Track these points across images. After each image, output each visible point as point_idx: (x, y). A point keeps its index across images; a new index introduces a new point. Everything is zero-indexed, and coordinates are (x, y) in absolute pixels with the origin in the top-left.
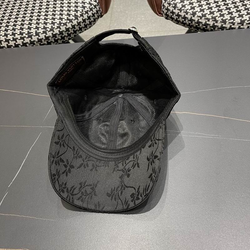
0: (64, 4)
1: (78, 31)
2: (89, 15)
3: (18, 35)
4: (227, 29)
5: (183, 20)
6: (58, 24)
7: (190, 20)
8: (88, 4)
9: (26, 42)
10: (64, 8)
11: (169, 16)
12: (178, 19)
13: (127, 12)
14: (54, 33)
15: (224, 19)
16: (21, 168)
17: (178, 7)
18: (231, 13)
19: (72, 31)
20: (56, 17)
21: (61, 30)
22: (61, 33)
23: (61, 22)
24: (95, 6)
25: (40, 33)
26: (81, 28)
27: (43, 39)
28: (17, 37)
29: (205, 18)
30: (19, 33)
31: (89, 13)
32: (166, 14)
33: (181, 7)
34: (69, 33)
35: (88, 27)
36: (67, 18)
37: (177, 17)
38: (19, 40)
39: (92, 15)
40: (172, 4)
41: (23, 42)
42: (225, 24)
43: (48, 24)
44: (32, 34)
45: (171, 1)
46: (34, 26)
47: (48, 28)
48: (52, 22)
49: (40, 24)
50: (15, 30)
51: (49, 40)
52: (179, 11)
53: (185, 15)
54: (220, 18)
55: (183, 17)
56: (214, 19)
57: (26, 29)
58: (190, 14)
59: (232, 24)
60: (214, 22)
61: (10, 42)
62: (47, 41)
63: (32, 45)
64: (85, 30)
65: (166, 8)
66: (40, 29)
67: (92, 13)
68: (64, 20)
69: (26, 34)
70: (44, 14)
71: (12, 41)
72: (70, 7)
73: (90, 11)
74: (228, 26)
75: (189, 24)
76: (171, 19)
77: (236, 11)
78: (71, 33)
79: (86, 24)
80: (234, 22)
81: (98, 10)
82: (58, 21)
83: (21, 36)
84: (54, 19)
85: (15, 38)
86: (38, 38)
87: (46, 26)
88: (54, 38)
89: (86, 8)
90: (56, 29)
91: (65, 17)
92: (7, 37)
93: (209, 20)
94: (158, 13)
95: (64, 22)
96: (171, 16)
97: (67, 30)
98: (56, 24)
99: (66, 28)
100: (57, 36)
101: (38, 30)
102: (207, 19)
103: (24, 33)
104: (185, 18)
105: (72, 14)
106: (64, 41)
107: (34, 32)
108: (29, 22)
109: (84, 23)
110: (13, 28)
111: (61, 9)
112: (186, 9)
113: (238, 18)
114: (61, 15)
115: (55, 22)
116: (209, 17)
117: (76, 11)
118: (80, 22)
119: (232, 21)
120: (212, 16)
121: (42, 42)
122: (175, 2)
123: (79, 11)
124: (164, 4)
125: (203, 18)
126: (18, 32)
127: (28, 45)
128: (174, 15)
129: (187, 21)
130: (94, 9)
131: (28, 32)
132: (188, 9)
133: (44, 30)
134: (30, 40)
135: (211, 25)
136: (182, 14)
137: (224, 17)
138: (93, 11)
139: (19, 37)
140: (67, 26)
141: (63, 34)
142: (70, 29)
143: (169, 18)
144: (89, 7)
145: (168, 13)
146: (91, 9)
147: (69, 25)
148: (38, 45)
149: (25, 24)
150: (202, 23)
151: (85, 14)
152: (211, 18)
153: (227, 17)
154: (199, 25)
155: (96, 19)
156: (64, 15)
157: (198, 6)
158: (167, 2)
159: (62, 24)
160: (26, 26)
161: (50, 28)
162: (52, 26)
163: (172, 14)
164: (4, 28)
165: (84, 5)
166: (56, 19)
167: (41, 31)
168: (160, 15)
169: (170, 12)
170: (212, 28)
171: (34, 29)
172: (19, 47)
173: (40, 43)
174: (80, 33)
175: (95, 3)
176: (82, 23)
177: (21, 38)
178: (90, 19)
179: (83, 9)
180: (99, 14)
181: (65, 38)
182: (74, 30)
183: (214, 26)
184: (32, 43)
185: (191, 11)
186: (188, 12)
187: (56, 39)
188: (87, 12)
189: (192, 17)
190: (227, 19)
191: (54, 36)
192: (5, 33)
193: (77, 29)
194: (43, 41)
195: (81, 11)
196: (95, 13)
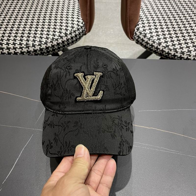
0: (57, 23)
1: (67, 45)
2: (76, 34)
3: (18, 45)
4: (184, 59)
5: (151, 47)
6: (51, 39)
7: (156, 48)
8: (76, 25)
9: (24, 51)
10: (57, 27)
11: (139, 42)
12: (146, 46)
13: (100, 25)
14: (47, 46)
15: (183, 51)
16: (14, 166)
17: (147, 37)
18: (189, 47)
19: (62, 46)
20: (50, 33)
21: (53, 44)
22: (53, 46)
23: (54, 38)
24: (81, 27)
25: (36, 45)
26: (69, 43)
27: (37, 50)
28: (17, 47)
29: (168, 48)
30: (19, 44)
31: (76, 32)
32: (137, 40)
33: (150, 37)
34: (59, 46)
35: (74, 42)
36: (59, 35)
37: (146, 44)
38: (18, 49)
39: (78, 34)
40: (143, 34)
41: (21, 51)
42: (183, 55)
43: (43, 38)
44: (29, 45)
45: (142, 31)
46: (31, 39)
47: (43, 41)
48: (47, 37)
49: (37, 38)
50: (15, 41)
51: (43, 51)
52: (148, 40)
53: (152, 44)
54: (179, 50)
55: (150, 44)
56: (175, 50)
57: (25, 41)
58: (157, 44)
59: (188, 56)
60: (175, 52)
61: (11, 50)
62: (41, 51)
63: (28, 54)
64: (72, 45)
65: (138, 36)
66: (36, 42)
67: (79, 32)
68: (56, 36)
69: (25, 45)
70: (40, 30)
71: (12, 49)
72: (62, 26)
73: (77, 31)
74: (185, 57)
75: (155, 50)
76: (141, 45)
77: (192, 46)
78: (61, 47)
79: (73, 40)
80: (191, 54)
81: (83, 30)
82: (51, 37)
83: (20, 46)
84: (48, 35)
85: (15, 47)
86: (34, 49)
87: (41, 40)
88: (47, 50)
89: (74, 28)
90: (49, 43)
91: (57, 34)
92: (8, 46)
93: (171, 50)
94: (130, 38)
95: (56, 38)
96: (141, 42)
97: (58, 44)
98: (49, 39)
99: (57, 43)
100: (50, 48)
101: (35, 42)
102: (170, 49)
103: (23, 44)
104: (152, 46)
105: (63, 32)
106: (54, 52)
107: (31, 44)
108: (28, 36)
109: (72, 40)
110: (14, 38)
111: (54, 27)
112: (153, 39)
113: (194, 51)
114: (55, 32)
115: (49, 37)
116: (172, 48)
117: (67, 30)
118: (69, 39)
119: (189, 53)
120: (174, 48)
121: (36, 52)
122: (145, 33)
123: (69, 30)
124: (137, 32)
125: (167, 48)
126: (18, 42)
127: (25, 53)
128: (144, 42)
129: (153, 48)
130: (81, 29)
131: (27, 43)
132: (155, 39)
133: (40, 43)
134: (27, 50)
135: (173, 54)
136: (150, 42)
137: (183, 50)
138: (79, 31)
139: (18, 47)
140: (58, 41)
141: (54, 47)
142: (60, 44)
143: (139, 43)
144: (77, 28)
145: (138, 40)
146: (78, 29)
147: (60, 41)
148: (34, 54)
149: (25, 36)
150: (165, 51)
151: (73, 33)
152: (172, 49)
153: (185, 50)
154: (163, 53)
155: (81, 37)
156: (56, 32)
157: (163, 38)
158: (139, 31)
159: (55, 40)
160: (25, 38)
161: (45, 41)
162: (46, 40)
163: (142, 41)
164: (7, 38)
165: (73, 26)
166: (50, 35)
167: (37, 43)
168: (132, 39)
169: (141, 40)
170: (173, 57)
171: (32, 41)
172: (17, 55)
173: (35, 53)
174: (68, 47)
175: (82, 25)
176: (71, 39)
177: (21, 48)
178: (77, 37)
179: (72, 28)
180: (84, 33)
181: (56, 50)
182: (63, 45)
183: (174, 55)
184: (29, 52)
185: (157, 41)
186: (155, 42)
187: (48, 50)
188: (75, 31)
189: (157, 46)
190: (185, 51)
191: (47, 48)
192: (7, 42)
193: (65, 44)
194: (38, 51)
195: (70, 30)
196: (81, 32)
